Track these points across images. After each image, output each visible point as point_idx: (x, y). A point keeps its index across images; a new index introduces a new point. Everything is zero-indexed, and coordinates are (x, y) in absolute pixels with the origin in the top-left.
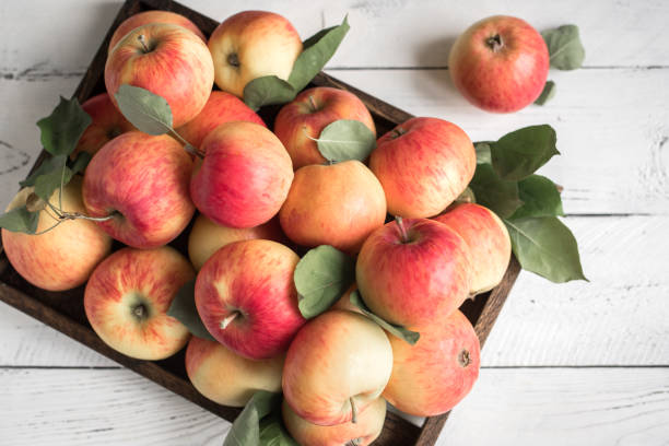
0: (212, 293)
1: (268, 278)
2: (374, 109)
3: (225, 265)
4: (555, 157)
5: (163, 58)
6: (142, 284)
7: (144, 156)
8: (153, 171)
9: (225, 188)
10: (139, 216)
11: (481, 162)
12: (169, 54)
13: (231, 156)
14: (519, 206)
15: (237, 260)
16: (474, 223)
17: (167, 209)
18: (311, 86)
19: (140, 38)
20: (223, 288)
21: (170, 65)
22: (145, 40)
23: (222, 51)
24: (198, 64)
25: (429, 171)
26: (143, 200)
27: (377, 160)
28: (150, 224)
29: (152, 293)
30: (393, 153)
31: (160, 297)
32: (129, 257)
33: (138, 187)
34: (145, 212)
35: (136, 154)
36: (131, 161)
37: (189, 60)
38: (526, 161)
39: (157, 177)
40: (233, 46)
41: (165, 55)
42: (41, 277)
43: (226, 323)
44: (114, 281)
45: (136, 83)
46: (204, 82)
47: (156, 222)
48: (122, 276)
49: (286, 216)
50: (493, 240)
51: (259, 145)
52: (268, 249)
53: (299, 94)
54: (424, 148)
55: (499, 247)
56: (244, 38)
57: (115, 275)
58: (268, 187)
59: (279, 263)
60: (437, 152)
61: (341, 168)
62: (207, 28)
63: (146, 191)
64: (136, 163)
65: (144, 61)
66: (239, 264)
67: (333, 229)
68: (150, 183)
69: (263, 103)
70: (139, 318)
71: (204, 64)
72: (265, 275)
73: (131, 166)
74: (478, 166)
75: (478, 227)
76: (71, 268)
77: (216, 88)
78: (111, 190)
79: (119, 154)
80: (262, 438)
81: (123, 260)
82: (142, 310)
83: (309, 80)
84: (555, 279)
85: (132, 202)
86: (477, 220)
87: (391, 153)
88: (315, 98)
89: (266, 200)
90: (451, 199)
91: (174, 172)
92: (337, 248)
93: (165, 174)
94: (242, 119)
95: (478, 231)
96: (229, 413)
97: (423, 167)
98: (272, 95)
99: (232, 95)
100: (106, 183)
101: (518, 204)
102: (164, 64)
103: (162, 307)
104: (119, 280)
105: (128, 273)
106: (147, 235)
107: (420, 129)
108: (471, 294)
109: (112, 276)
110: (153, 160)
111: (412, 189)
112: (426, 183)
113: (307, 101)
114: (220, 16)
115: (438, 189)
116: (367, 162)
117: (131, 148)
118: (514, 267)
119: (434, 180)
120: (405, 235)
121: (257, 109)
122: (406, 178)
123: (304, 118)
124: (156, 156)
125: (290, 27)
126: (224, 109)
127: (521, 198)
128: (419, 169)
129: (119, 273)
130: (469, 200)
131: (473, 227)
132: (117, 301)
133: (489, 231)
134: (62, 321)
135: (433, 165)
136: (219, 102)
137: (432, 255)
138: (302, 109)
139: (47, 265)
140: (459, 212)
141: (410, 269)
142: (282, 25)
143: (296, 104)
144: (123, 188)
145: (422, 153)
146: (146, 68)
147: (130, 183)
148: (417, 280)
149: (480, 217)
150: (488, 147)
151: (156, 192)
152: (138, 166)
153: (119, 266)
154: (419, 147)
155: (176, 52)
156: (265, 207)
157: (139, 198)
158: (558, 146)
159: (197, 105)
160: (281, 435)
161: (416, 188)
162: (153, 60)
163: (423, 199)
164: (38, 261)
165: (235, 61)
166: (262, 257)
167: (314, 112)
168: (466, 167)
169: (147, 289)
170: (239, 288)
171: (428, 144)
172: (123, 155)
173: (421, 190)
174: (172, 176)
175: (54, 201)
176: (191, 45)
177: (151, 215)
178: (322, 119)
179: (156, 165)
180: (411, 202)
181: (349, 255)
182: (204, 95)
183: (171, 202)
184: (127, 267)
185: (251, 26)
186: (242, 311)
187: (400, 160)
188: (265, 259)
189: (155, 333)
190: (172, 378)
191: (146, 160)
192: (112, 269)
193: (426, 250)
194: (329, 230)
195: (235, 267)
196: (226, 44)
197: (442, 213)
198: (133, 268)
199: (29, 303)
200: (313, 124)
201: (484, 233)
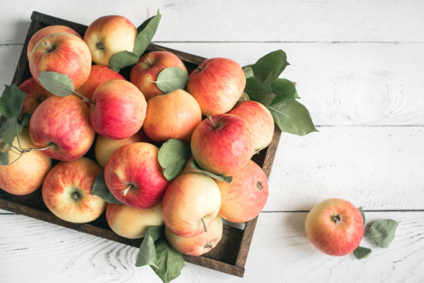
0: (115, 177)
1: (144, 162)
2: (183, 59)
3: (119, 160)
4: (287, 67)
5: (61, 53)
6: (74, 180)
7: (62, 109)
8: (68, 116)
9: (111, 118)
10: (65, 143)
11: (248, 77)
12: (64, 50)
13: (110, 100)
14: (273, 97)
15: (125, 156)
16: (251, 111)
17: (80, 136)
18: (147, 52)
19: (46, 44)
20: (121, 173)
21: (66, 56)
22: (49, 45)
23: (92, 42)
24: (81, 52)
25: (220, 87)
26: (66, 134)
27: (191, 87)
28: (73, 146)
29: (80, 185)
30: (199, 81)
31: (85, 186)
32: (63, 167)
33: (62, 127)
34: (69, 140)
35: (57, 109)
36: (55, 113)
37: (76, 51)
38: (272, 72)
39: (71, 119)
40: (99, 38)
41: (61, 51)
42: (15, 188)
43: (126, 192)
44: (58, 182)
45: (49, 69)
46: (87, 62)
47: (76, 144)
48: (62, 179)
49: (146, 127)
50: (263, 118)
51: (125, 91)
52: (141, 147)
53: (140, 58)
54: (215, 75)
55: (267, 122)
56: (104, 33)
57: (58, 178)
58: (134, 113)
59: (148, 153)
60: (222, 76)
61: (172, 95)
62: (81, 31)
63: (67, 128)
64: (57, 114)
65: (51, 57)
66: (126, 158)
67: (174, 129)
68: (68, 124)
69: (122, 67)
70: (76, 200)
71: (85, 52)
72: (142, 161)
73: (55, 116)
74: (247, 80)
75: (253, 113)
76: (32, 180)
77: (93, 63)
78: (47, 131)
79: (47, 110)
80: (158, 252)
81: (61, 170)
82: (77, 195)
83: (144, 49)
84: (300, 133)
85: (60, 136)
86: (252, 110)
87: (198, 81)
88: (150, 59)
89: (134, 120)
90: (236, 101)
91: (81, 115)
92: (178, 139)
93: (75, 117)
94: (112, 79)
95: (253, 115)
96: (136, 243)
97: (217, 86)
98: (126, 61)
99: (103, 66)
100: (43, 128)
101: (273, 96)
102: (62, 56)
103: (88, 191)
104: (61, 181)
105: (65, 176)
106: (72, 153)
107: (212, 66)
108: (257, 150)
109: (56, 179)
110: (67, 110)
111: (213, 99)
112: (220, 94)
113: (146, 61)
114: (87, 22)
115: (228, 96)
116: (186, 89)
117: (53, 107)
118: (277, 131)
119: (225, 92)
120: (215, 125)
121: (119, 71)
122: (209, 94)
123: (146, 71)
124: (68, 108)
125: (128, 22)
126: (101, 74)
127: (274, 93)
128: (215, 87)
129: (60, 177)
130: (246, 99)
131: (251, 114)
132: (62, 193)
133: (260, 114)
134: (32, 211)
135: (222, 84)
136: (97, 71)
137: (230, 133)
138: (144, 66)
139: (18, 180)
140: (241, 107)
141: (220, 143)
142: (123, 22)
143: (140, 64)
144: (53, 129)
145: (215, 78)
146: (53, 60)
147: (57, 126)
148: (225, 147)
149: (254, 108)
150: (251, 68)
151: (72, 128)
152: (60, 115)
153: (59, 173)
154: (213, 75)
155: (68, 48)
156: (134, 124)
157: (64, 132)
158: (288, 60)
159: (85, 76)
160: (167, 249)
161: (216, 98)
162: (56, 55)
163: (220, 103)
164: (12, 180)
165: (101, 46)
166: (138, 152)
167: (151, 66)
168: (240, 81)
169: (77, 182)
170: (130, 172)
172: (50, 111)
173: (218, 99)
174: (79, 117)
175: (15, 143)
176: (75, 43)
177: (72, 141)
178: (156, 70)
179: (69, 113)
180: (214, 107)
181: (185, 141)
182: (88, 68)
183: (82, 132)
184: (64, 173)
185: (106, 25)
186: (134, 184)
187: (203, 84)
188: (140, 153)
189: (86, 206)
190: (100, 230)
191: (64, 111)
192: (55, 175)
193: (227, 131)
194: (172, 130)
195: (125, 160)
196: (94, 38)
197: (233, 109)
198: (67, 173)
199: (10, 205)
200: (152, 73)
201: (257, 116)
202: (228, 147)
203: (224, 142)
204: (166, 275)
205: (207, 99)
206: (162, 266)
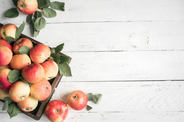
23: (2, 32)
25: (38, 55)
40: (4, 31)
49: (11, 63)
50: (52, 67)
84: (67, 76)
88: (20, 40)
89: (5, 61)
97: (37, 54)
101: (60, 61)
111: (35, 58)
112: (38, 57)
115: (40, 58)
122: (34, 56)
123: (17, 44)
125: (15, 27)
126: (2, 43)
131: (48, 65)
135: (39, 54)
142: (13, 27)
150: (54, 49)
154: (36, 50)
163: (38, 60)
165: (4, 34)
167: (19, 43)
171: (38, 49)
173: (37, 58)
178: (20, 45)
187: (33, 53)
200: (19, 46)
201: (50, 66)
202: (31, 73)
203: (30, 71)
204: (11, 115)
205: (33, 58)
206: (11, 112)
